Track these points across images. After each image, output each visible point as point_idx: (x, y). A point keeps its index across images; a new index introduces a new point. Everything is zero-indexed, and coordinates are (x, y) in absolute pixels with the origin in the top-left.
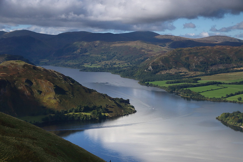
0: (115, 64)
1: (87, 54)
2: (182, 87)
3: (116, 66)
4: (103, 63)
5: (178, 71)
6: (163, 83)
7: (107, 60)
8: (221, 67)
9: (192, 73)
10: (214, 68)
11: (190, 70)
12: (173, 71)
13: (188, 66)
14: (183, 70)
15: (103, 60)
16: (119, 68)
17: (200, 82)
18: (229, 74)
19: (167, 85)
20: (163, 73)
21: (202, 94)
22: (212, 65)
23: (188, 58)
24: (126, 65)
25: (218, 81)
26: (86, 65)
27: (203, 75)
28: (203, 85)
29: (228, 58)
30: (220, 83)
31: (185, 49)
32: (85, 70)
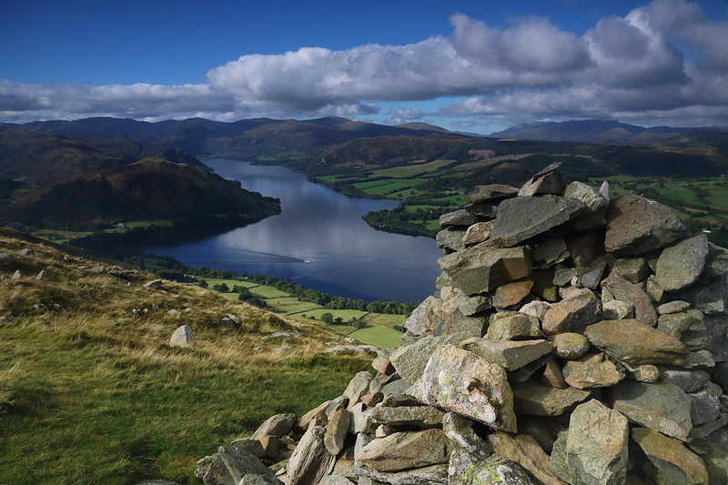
0: (293, 156)
1: (264, 144)
2: (349, 182)
3: (292, 158)
4: (280, 155)
5: (352, 164)
6: (331, 179)
7: (285, 151)
8: (400, 159)
9: (368, 167)
10: (393, 160)
11: (367, 163)
12: (347, 165)
13: (365, 159)
14: (360, 163)
15: (281, 151)
16: (295, 160)
17: (371, 176)
18: (405, 168)
19: (333, 181)
20: (337, 166)
21: (364, 191)
22: (391, 157)
23: (366, 149)
24: (304, 157)
25: (388, 175)
26: (260, 158)
27: (378, 169)
28: (372, 180)
29: (409, 149)
30: (390, 178)
31: (364, 139)
32: (256, 163)
